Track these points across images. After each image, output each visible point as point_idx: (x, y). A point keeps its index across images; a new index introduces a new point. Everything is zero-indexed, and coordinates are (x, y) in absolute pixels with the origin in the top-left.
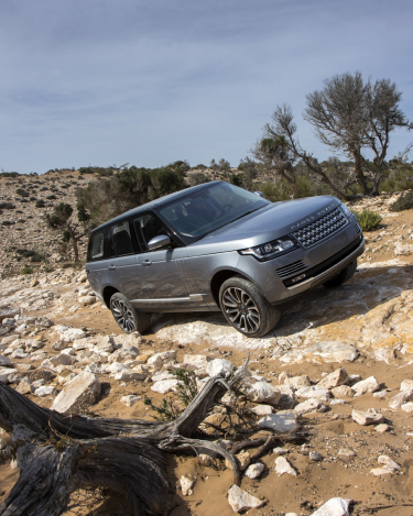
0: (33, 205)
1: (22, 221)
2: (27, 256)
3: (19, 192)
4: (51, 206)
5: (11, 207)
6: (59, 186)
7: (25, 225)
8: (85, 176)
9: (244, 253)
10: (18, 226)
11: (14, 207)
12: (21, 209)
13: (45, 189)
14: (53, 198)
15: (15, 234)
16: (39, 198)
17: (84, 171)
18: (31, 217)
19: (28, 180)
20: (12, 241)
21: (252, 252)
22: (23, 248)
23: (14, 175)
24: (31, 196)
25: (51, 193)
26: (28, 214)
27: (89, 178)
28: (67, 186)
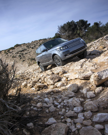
0: (31, 49)
1: (30, 52)
2: (33, 60)
3: (27, 47)
4: (35, 48)
5: (26, 50)
6: (35, 44)
7: (30, 53)
8: (40, 41)
9: (57, 50)
10: (29, 53)
11: (27, 50)
12: (28, 50)
13: (32, 45)
14: (35, 46)
15: (29, 55)
16: (32, 47)
17: (40, 40)
18: (31, 51)
19: (28, 44)
20: (28, 57)
21: (58, 49)
22: (32, 58)
23: (25, 44)
24: (30, 47)
25: (34, 46)
26: (30, 51)
27: (41, 41)
28: (37, 44)
